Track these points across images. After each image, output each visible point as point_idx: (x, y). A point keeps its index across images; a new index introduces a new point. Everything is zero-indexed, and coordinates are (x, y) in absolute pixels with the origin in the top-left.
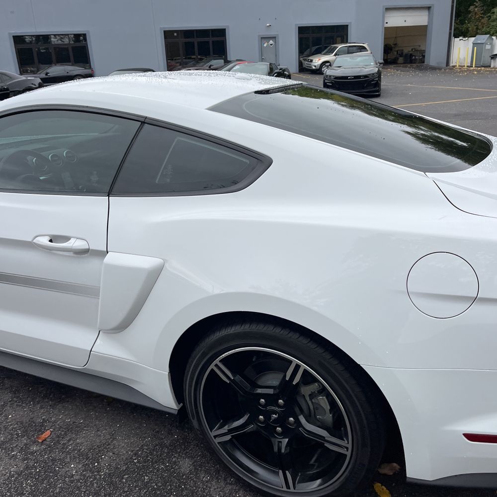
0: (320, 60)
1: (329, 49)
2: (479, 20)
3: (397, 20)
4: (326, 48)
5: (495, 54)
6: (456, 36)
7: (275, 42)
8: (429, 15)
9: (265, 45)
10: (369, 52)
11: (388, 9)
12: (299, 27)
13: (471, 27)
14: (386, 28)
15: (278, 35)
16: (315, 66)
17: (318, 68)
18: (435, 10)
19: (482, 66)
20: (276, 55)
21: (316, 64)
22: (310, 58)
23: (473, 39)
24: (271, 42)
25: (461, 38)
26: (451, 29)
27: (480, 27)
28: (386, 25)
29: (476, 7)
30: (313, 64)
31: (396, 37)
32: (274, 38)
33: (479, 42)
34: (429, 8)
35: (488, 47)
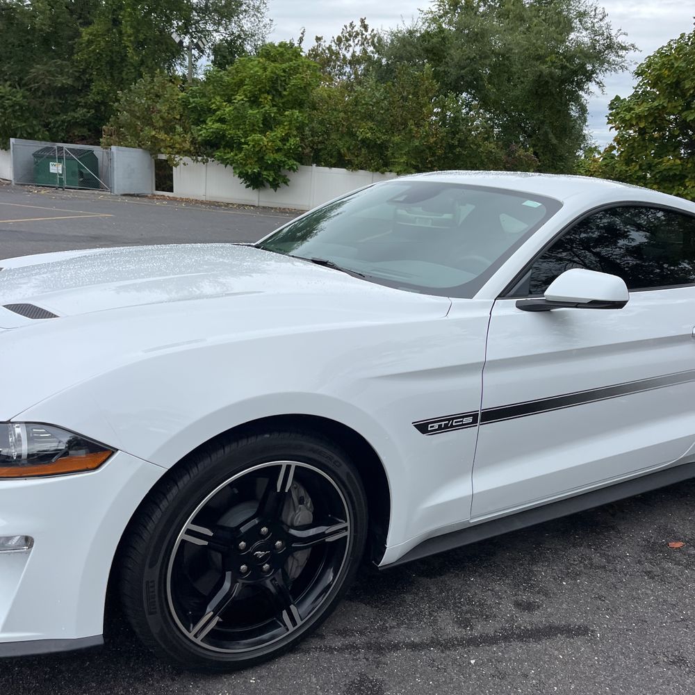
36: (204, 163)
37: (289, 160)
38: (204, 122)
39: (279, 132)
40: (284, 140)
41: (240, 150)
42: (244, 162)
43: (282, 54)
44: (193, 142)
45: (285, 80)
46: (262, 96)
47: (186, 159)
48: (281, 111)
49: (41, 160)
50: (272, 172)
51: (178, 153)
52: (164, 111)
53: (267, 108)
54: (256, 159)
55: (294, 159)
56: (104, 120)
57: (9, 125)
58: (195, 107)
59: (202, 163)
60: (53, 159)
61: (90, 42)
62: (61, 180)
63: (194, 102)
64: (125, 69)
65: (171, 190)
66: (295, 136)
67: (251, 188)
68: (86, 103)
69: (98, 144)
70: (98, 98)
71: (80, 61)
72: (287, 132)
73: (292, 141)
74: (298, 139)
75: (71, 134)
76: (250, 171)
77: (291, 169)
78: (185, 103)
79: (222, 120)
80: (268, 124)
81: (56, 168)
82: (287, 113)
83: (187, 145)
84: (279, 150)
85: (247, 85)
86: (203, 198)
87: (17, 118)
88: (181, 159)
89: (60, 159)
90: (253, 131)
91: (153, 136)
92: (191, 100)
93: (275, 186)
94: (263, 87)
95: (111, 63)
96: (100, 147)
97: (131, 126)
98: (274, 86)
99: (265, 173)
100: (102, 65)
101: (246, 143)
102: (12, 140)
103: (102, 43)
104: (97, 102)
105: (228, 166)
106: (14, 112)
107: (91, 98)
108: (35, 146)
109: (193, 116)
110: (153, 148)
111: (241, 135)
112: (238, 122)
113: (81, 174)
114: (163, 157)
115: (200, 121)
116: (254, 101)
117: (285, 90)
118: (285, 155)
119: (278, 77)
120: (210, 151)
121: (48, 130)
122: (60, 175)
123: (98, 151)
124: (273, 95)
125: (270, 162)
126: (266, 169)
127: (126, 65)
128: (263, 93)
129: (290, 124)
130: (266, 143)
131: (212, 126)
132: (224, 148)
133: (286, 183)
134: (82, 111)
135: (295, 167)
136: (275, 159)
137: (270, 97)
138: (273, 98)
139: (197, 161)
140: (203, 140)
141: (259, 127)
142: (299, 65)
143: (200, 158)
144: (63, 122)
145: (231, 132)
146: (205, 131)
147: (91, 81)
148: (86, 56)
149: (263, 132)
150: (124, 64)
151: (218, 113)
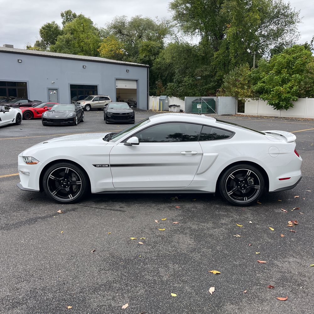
0: (84, 103)
1: (88, 98)
2: (160, 88)
3: (122, 85)
4: (86, 97)
5: (170, 105)
6: (151, 95)
7: (57, 92)
8: (137, 84)
9: (51, 93)
10: (110, 101)
11: (117, 79)
12: (70, 85)
13: (157, 91)
14: (117, 89)
15: (59, 88)
16: (82, 106)
17: (84, 107)
18: (140, 82)
19: (165, 111)
20: (58, 99)
21: (82, 105)
22: (78, 102)
23: (159, 97)
24: (55, 92)
25: (153, 96)
26: (148, 92)
27: (162, 92)
28: (117, 87)
29: (159, 82)
30: (80, 105)
31: (119, 93)
32: (56, 90)
33: (162, 99)
34: (137, 81)
35: (167, 101)
36: (257, 100)
37: (293, 96)
38: (257, 83)
39: (289, 84)
40: (291, 88)
41: (270, 94)
42: (272, 99)
43: (293, 51)
44: (252, 92)
45: (294, 62)
46: (283, 70)
47: (250, 99)
48: (291, 75)
49: (194, 104)
50: (285, 102)
51: (246, 97)
52: (241, 80)
53: (284, 75)
54: (277, 97)
55: (296, 96)
56: (219, 86)
57: (187, 92)
58: (253, 78)
59: (256, 100)
60: (198, 103)
61: (217, 58)
62: (200, 110)
63: (253, 76)
64: (230, 66)
65: (243, 112)
66: (297, 86)
67: (276, 110)
68: (214, 80)
69: (215, 96)
70: (219, 78)
71: (213, 65)
72: (293, 84)
73: (295, 88)
74: (298, 87)
75: (208, 93)
76: (274, 102)
77: (293, 100)
78: (250, 76)
79: (264, 82)
80: (284, 82)
81: (199, 106)
82: (293, 76)
83: (249, 94)
84: (289, 92)
85: (276, 66)
86: (256, 115)
87: (190, 89)
88: (247, 99)
89: (200, 103)
90: (277, 85)
91: (236, 91)
92: (252, 75)
93: (286, 108)
94: (283, 66)
95: (224, 65)
96: (216, 97)
97: (228, 88)
98: (289, 65)
99: (281, 103)
100: (221, 66)
101: (273, 91)
102: (185, 97)
103: (221, 57)
104: (218, 80)
105: (266, 100)
106: (189, 86)
107: (216, 78)
108: (193, 98)
109: (253, 81)
110: (236, 95)
111: (271, 88)
112: (270, 82)
113: (208, 108)
114: (240, 99)
115: (255, 84)
116: (279, 72)
117: (294, 66)
118: (292, 95)
119: (290, 61)
120: (258, 95)
121: (200, 92)
122: (200, 109)
123: (215, 98)
124: (288, 69)
125: (283, 98)
126: (282, 101)
127: (230, 64)
128: (283, 69)
129: (295, 81)
130: (282, 90)
131: (259, 84)
132: (265, 93)
133: (292, 106)
134: (212, 84)
135: (295, 99)
136: (286, 96)
137: (286, 70)
138: (288, 70)
139: (254, 100)
140: (256, 91)
141: (279, 83)
142: (301, 55)
143: (255, 98)
144: (205, 88)
145: (266, 87)
146: (256, 87)
147: (217, 72)
148: (215, 63)
149: (282, 86)
150: (229, 64)
151: (263, 79)
